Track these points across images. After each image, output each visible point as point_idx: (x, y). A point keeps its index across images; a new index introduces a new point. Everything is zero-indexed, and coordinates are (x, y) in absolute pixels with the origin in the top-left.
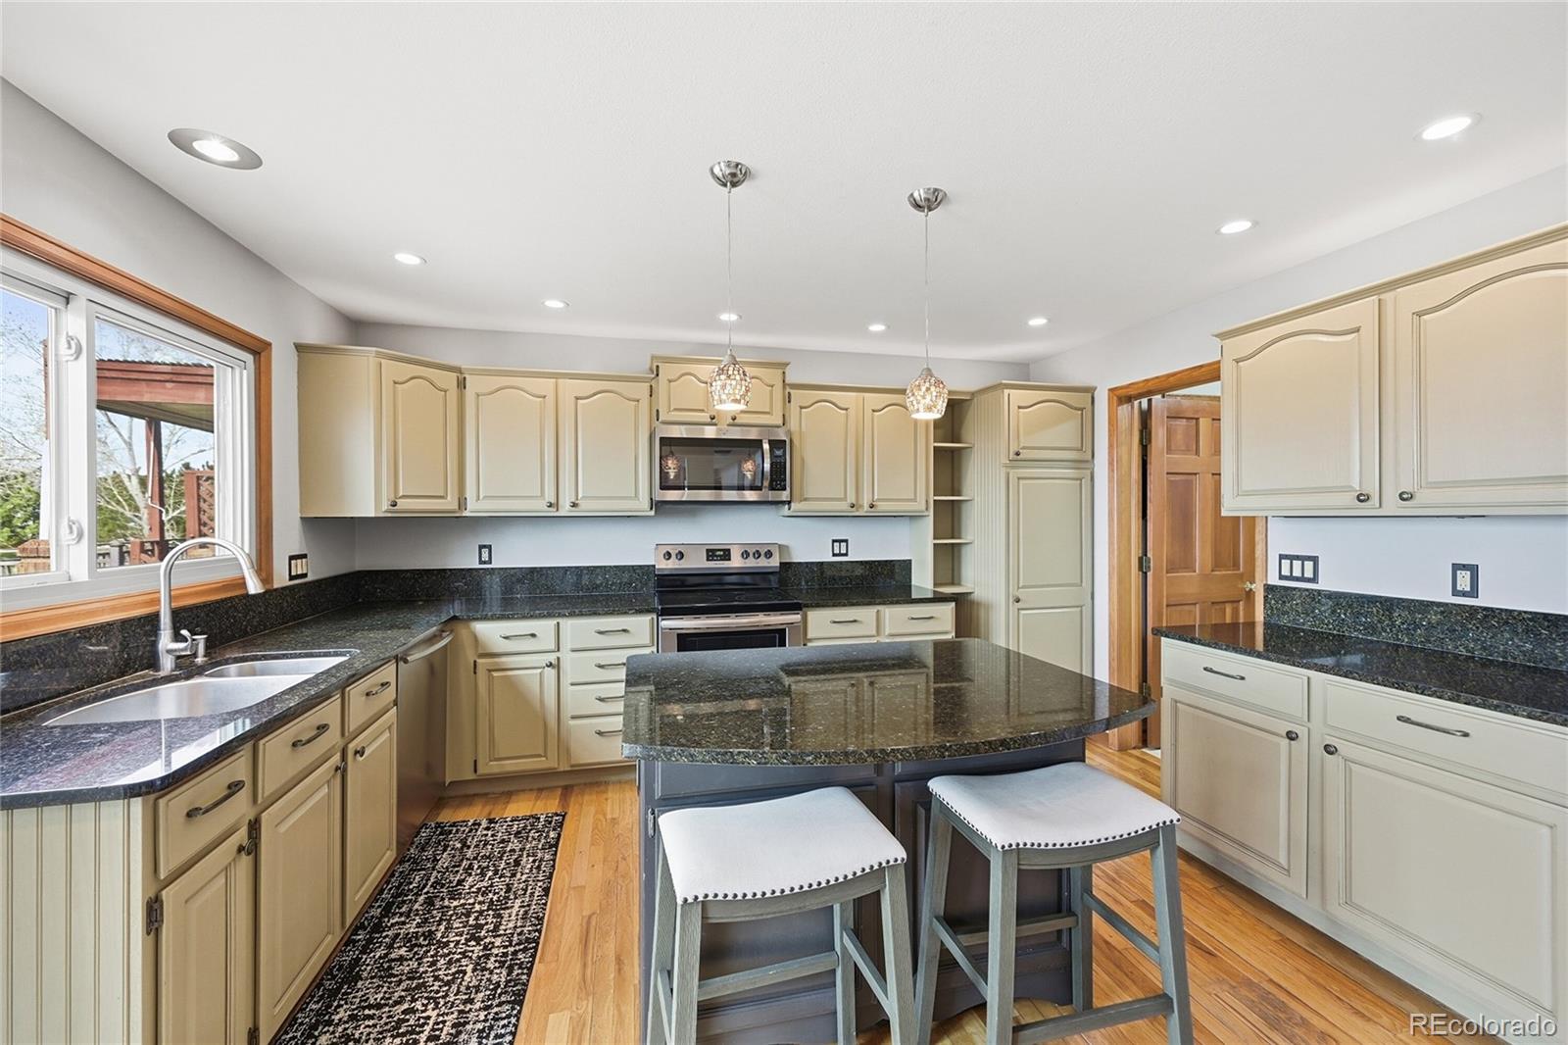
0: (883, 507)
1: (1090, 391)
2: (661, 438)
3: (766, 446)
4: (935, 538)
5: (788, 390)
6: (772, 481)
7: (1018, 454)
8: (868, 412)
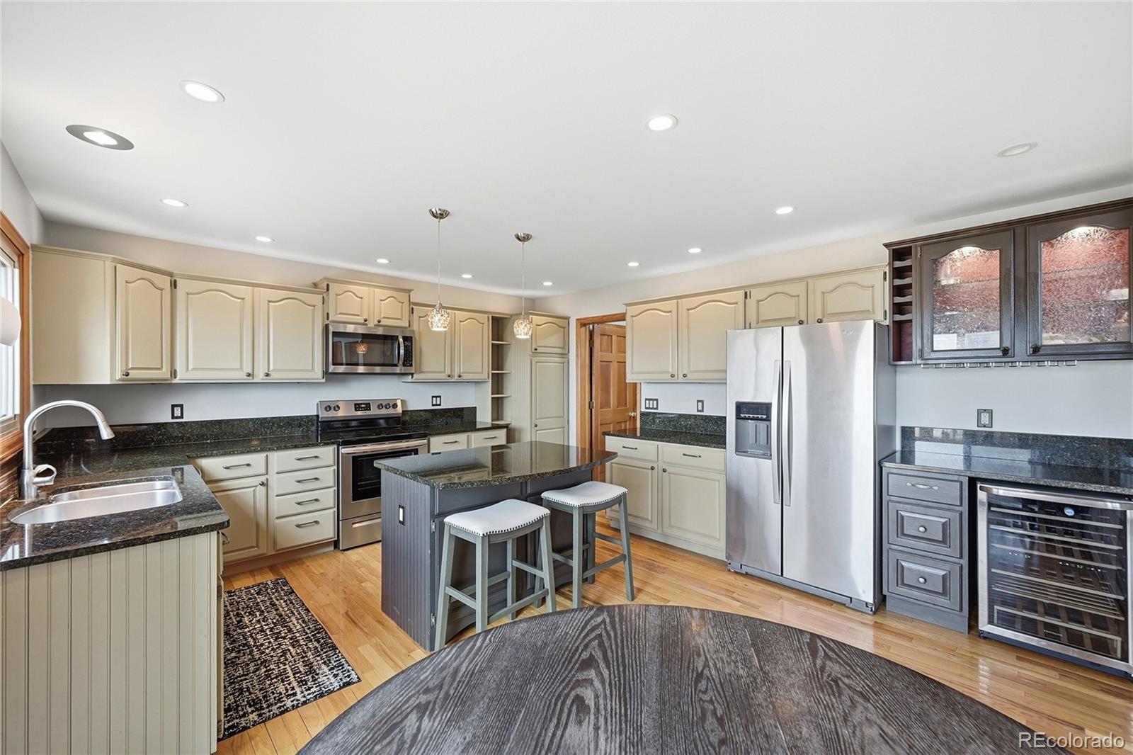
0: (466, 377)
1: (567, 318)
2: (333, 332)
3: (401, 340)
4: (492, 394)
5: (412, 306)
6: (404, 360)
7: (536, 350)
8: (457, 322)
